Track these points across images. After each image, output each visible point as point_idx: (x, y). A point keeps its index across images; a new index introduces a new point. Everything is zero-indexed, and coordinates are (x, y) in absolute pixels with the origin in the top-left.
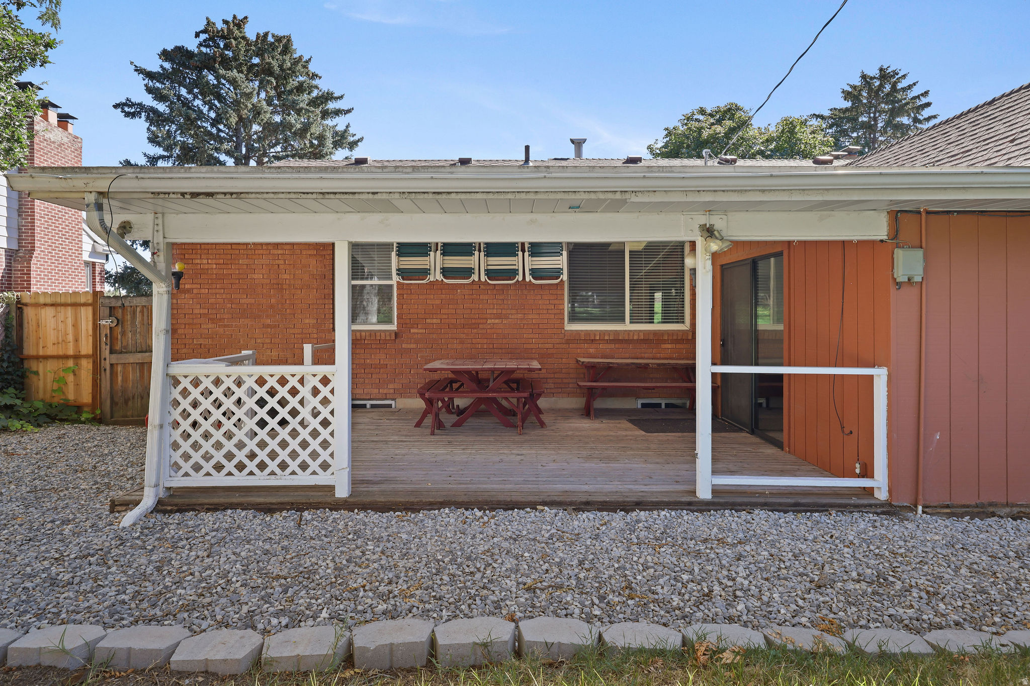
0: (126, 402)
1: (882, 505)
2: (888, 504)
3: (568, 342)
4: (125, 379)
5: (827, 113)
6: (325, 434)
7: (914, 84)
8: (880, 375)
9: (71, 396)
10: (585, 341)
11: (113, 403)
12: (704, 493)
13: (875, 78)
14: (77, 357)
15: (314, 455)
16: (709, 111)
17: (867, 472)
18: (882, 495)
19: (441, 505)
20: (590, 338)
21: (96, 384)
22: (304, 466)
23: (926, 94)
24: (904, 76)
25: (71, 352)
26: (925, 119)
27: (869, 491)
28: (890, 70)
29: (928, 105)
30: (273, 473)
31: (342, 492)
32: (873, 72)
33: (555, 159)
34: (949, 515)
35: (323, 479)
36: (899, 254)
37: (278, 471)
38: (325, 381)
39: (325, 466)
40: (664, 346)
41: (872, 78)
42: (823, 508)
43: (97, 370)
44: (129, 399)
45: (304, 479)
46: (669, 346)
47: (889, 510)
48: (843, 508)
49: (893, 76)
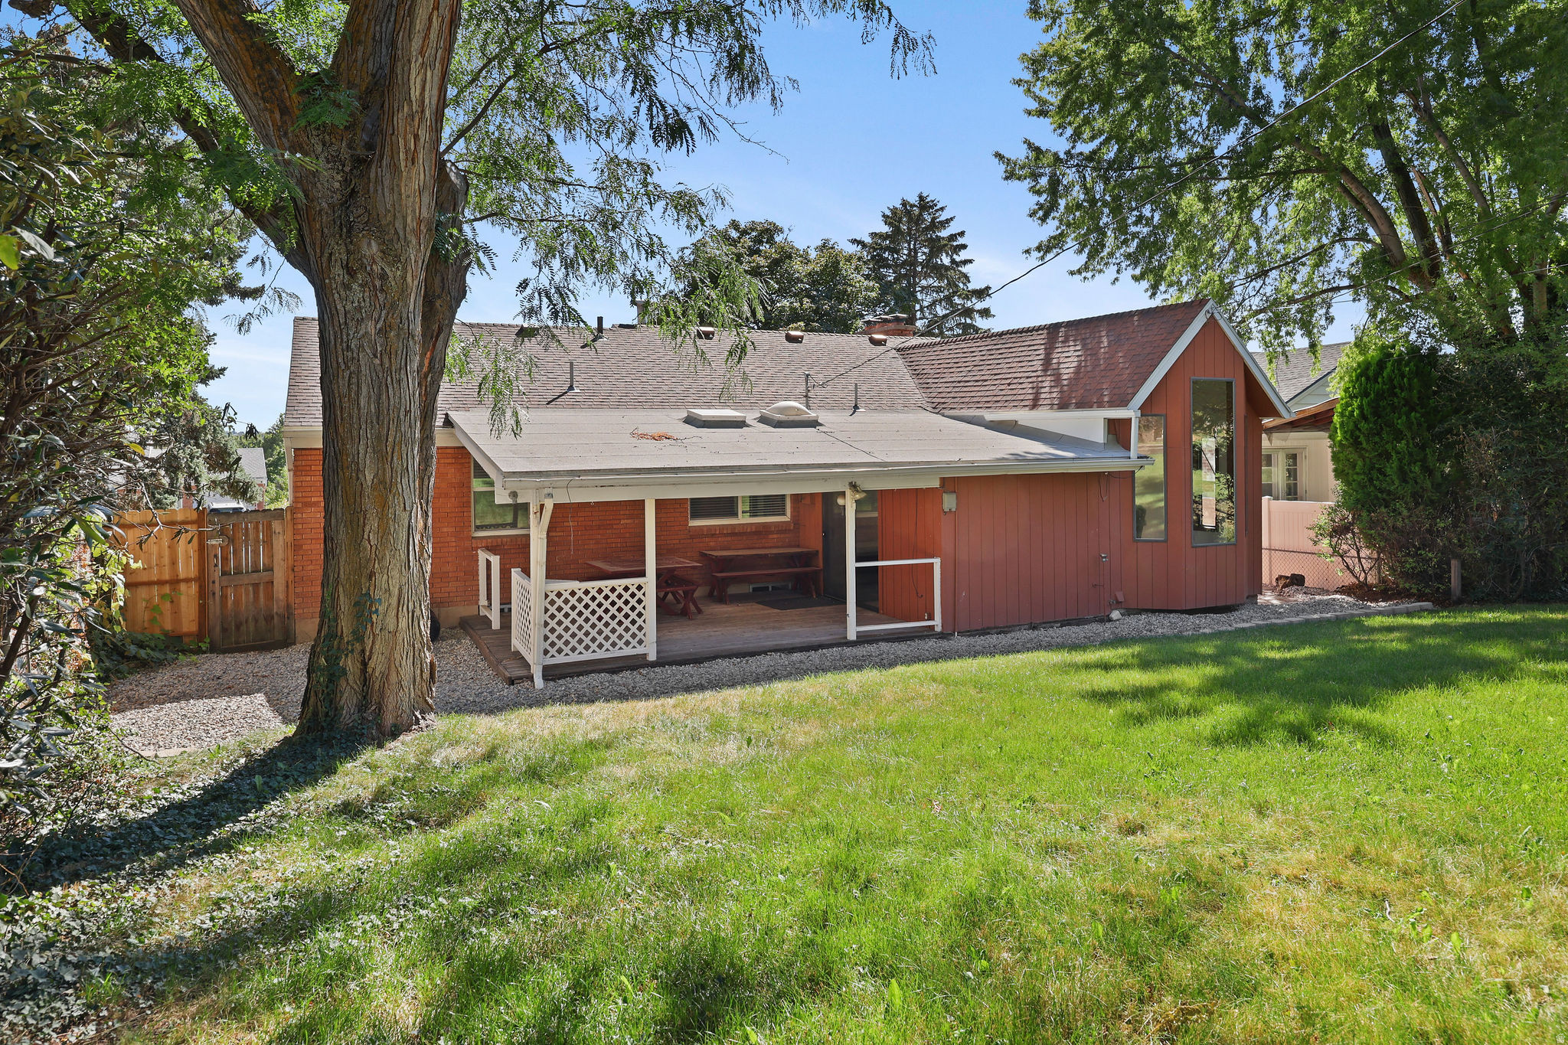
0: (238, 627)
1: (939, 634)
2: (942, 633)
3: (692, 537)
4: (237, 602)
5: (868, 240)
6: (640, 622)
7: (952, 219)
8: (937, 562)
9: (168, 626)
10: (707, 536)
11: (224, 630)
12: (852, 636)
13: (915, 206)
14: (175, 582)
15: (634, 636)
16: (742, 226)
17: (931, 618)
18: (938, 629)
19: (715, 658)
20: (711, 532)
21: (203, 610)
22: (627, 643)
23: (962, 234)
24: (942, 209)
25: (167, 577)
26: (961, 262)
27: (932, 628)
28: (929, 199)
29: (964, 247)
30: (607, 650)
31: (652, 657)
32: (913, 199)
33: (621, 326)
34: (969, 636)
35: (640, 650)
36: (945, 497)
37: (611, 648)
38: (639, 588)
39: (640, 642)
40: (771, 536)
41: (912, 206)
42: (911, 639)
43: (203, 594)
44: (241, 624)
45: (628, 651)
46: (775, 536)
47: (942, 636)
48: (921, 638)
49: (931, 207)
